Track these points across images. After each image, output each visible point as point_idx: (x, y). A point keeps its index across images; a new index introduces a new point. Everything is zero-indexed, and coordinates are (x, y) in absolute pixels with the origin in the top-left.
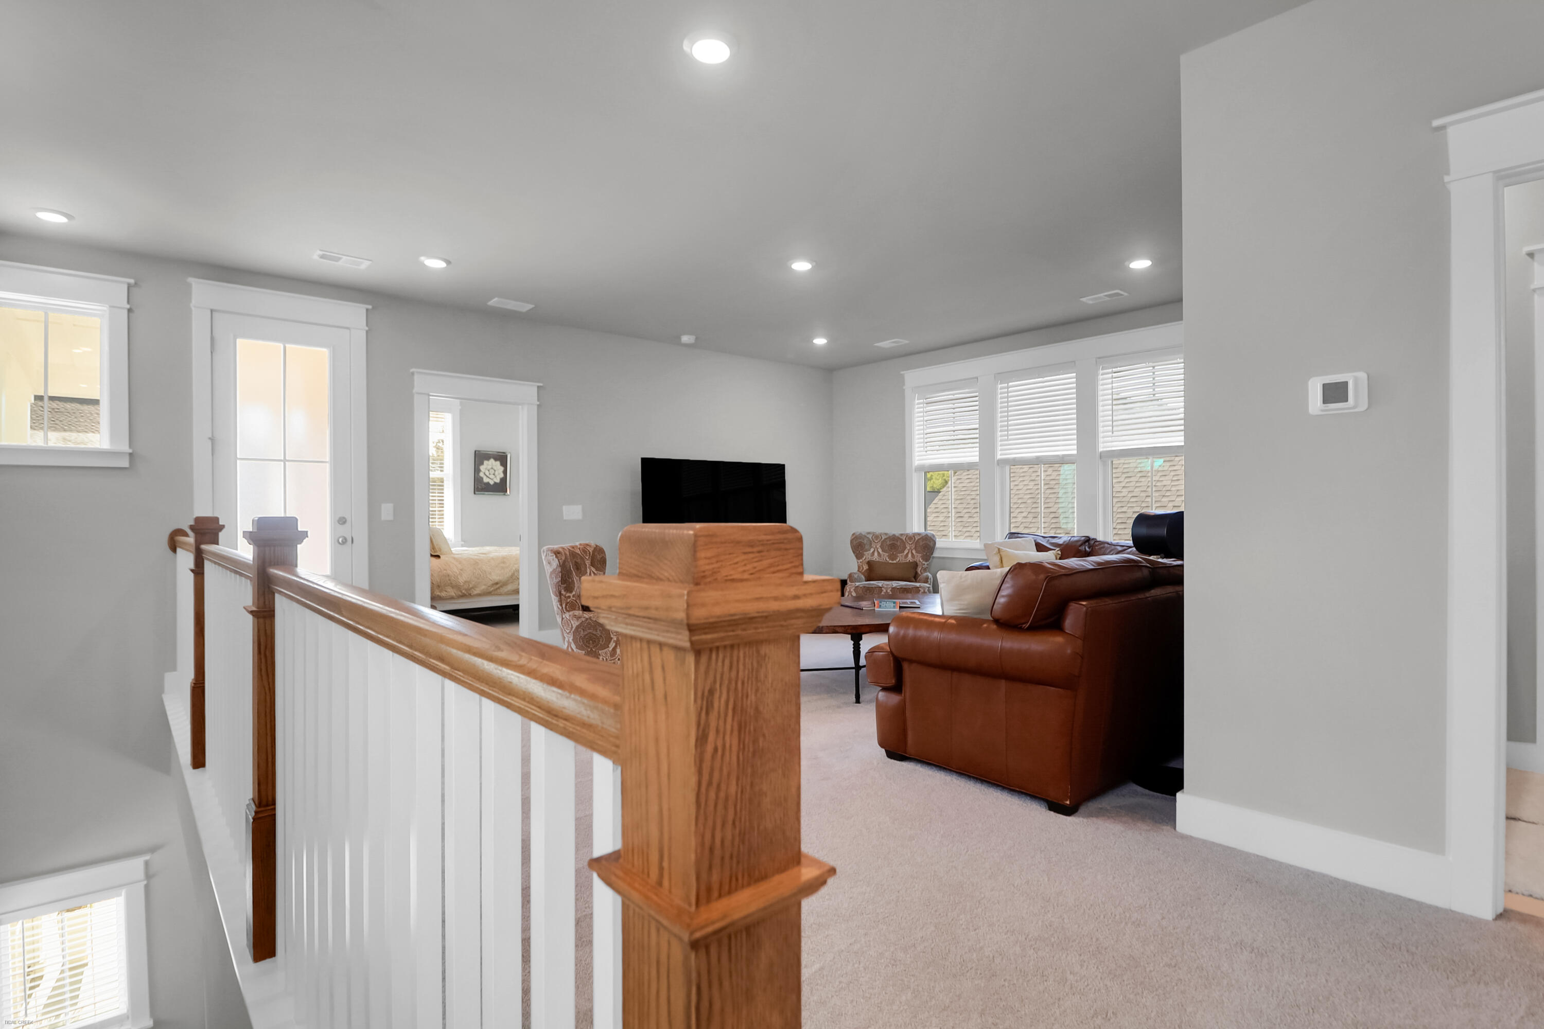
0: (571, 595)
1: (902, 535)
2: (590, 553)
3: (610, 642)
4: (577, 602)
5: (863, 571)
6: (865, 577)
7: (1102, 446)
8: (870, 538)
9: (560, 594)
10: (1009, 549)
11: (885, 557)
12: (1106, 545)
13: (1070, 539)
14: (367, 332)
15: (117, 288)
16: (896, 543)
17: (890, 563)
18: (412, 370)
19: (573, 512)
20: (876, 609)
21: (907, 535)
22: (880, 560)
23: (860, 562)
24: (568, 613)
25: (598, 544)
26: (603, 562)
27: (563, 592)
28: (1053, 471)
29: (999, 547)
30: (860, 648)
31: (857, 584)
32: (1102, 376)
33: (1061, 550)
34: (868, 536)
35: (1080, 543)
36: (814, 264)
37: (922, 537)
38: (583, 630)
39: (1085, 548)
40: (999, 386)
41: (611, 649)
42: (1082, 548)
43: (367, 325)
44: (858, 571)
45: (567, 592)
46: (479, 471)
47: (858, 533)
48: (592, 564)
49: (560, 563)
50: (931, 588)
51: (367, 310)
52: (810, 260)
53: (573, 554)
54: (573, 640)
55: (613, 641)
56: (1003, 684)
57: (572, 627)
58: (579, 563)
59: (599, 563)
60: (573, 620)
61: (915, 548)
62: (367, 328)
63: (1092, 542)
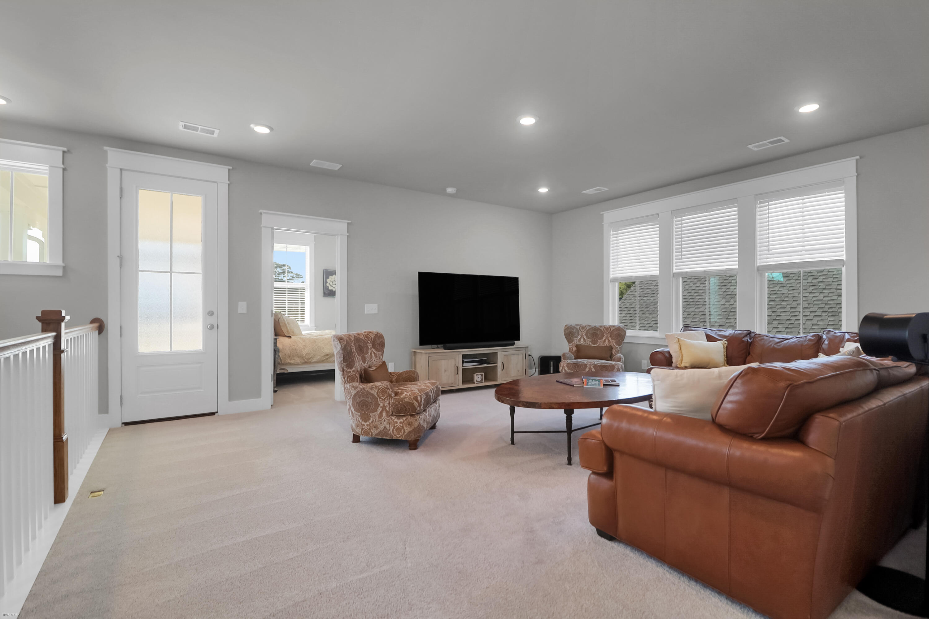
0: (351, 371)
1: (601, 326)
2: (372, 338)
3: (378, 408)
4: (356, 376)
5: (573, 351)
6: (574, 356)
7: (759, 262)
8: (578, 328)
9: (343, 370)
10: (687, 339)
11: (589, 342)
12: (765, 337)
13: (735, 332)
14: (229, 185)
15: (56, 154)
16: (597, 332)
17: (592, 346)
18: (261, 211)
19: (371, 308)
20: (584, 386)
21: (605, 327)
22: (585, 344)
23: (571, 345)
24: (348, 384)
25: (379, 332)
26: (382, 345)
27: (345, 368)
28: (701, 284)
29: (678, 337)
30: (572, 420)
31: (569, 361)
32: (759, 209)
33: (727, 341)
34: (577, 327)
35: (743, 335)
36: (538, 119)
37: (616, 328)
38: (359, 397)
39: (747, 339)
40: (675, 220)
41: (378, 413)
42: (745, 339)
43: (229, 180)
44: (569, 351)
45: (348, 368)
46: (326, 282)
47: (570, 325)
48: (373, 346)
49: (342, 347)
50: (623, 366)
51: (229, 170)
52: (534, 116)
53: (357, 339)
54: (352, 404)
55: (380, 406)
56: (726, 492)
57: (351, 395)
58: (363, 346)
59: (378, 346)
60: (352, 389)
61: (611, 336)
62: (229, 182)
63: (753, 335)
